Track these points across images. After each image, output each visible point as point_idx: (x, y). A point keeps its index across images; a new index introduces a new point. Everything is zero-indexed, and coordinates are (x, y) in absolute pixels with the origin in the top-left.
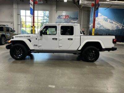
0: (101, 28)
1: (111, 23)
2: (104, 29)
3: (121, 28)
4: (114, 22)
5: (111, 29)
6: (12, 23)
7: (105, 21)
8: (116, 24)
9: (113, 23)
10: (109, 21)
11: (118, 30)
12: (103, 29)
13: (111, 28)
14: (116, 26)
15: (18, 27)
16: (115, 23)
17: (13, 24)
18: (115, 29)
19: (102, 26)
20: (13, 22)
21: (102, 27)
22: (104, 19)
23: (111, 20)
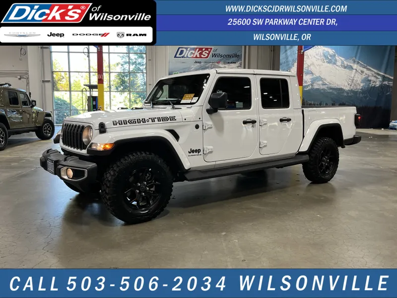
0: (316, 87)
1: (345, 67)
2: (325, 87)
3: (378, 84)
4: (355, 66)
5: (347, 88)
6: (24, 76)
7: (329, 62)
8: (362, 72)
9: (351, 68)
10: (339, 63)
11: (370, 91)
12: (322, 87)
13: (346, 84)
14: (364, 76)
15: (43, 91)
16: (360, 68)
17: (28, 78)
18: (360, 86)
19: (319, 78)
20: (27, 74)
21: (320, 82)
22: (324, 55)
23: (347, 59)
